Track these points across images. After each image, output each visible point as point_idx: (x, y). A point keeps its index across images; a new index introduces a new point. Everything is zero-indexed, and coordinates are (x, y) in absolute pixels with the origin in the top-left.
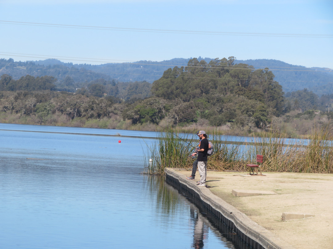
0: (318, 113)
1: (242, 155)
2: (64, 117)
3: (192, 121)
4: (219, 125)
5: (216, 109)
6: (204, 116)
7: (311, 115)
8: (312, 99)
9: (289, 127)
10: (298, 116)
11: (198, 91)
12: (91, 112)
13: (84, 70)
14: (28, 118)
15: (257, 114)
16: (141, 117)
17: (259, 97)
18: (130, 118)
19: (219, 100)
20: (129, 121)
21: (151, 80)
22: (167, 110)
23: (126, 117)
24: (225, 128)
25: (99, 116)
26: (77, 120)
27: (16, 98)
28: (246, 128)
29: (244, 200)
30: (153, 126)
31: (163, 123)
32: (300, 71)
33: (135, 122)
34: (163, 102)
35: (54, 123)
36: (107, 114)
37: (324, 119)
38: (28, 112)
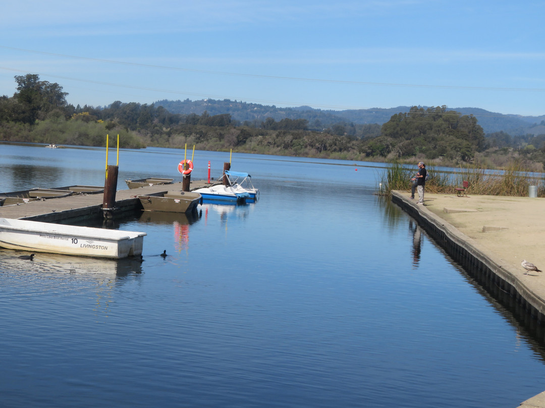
0: (511, 150)
1: (451, 181)
2: (313, 151)
3: (413, 155)
4: (433, 158)
5: (431, 146)
6: (422, 151)
7: (505, 151)
8: (507, 139)
9: (489, 161)
10: (495, 152)
11: (417, 132)
12: (334, 147)
13: (330, 115)
14: (286, 151)
15: (463, 150)
16: (373, 151)
17: (465, 137)
18: (364, 151)
19: (434, 139)
20: (363, 155)
21: (381, 123)
22: (393, 146)
23: (361, 151)
24: (437, 160)
25: (340, 150)
26: (323, 153)
27: (277, 136)
28: (454, 161)
29: (453, 215)
30: (382, 158)
31: (391, 156)
32: (497, 117)
33: (368, 155)
34: (390, 140)
35: (306, 155)
36: (346, 149)
37: (516, 155)
38: (286, 146)
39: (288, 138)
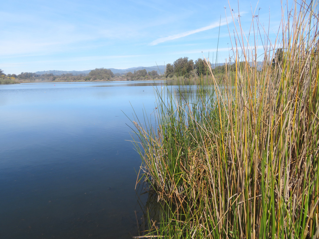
0: (120, 76)
2: (72, 80)
4: (101, 80)
5: (100, 77)
6: (98, 78)
7: (119, 77)
9: (114, 79)
10: (116, 77)
11: (97, 74)
12: (77, 79)
14: (66, 81)
15: (108, 77)
16: (87, 79)
17: (108, 74)
18: (85, 79)
19: (101, 75)
20: (84, 80)
21: (88, 73)
22: (91, 78)
23: (84, 79)
24: (102, 80)
25: (79, 80)
26: (75, 81)
27: (63, 77)
28: (106, 80)
30: (89, 81)
31: (91, 80)
33: (86, 80)
34: (90, 76)
35: (70, 81)
36: (80, 79)
37: (121, 77)
39: (65, 78)
